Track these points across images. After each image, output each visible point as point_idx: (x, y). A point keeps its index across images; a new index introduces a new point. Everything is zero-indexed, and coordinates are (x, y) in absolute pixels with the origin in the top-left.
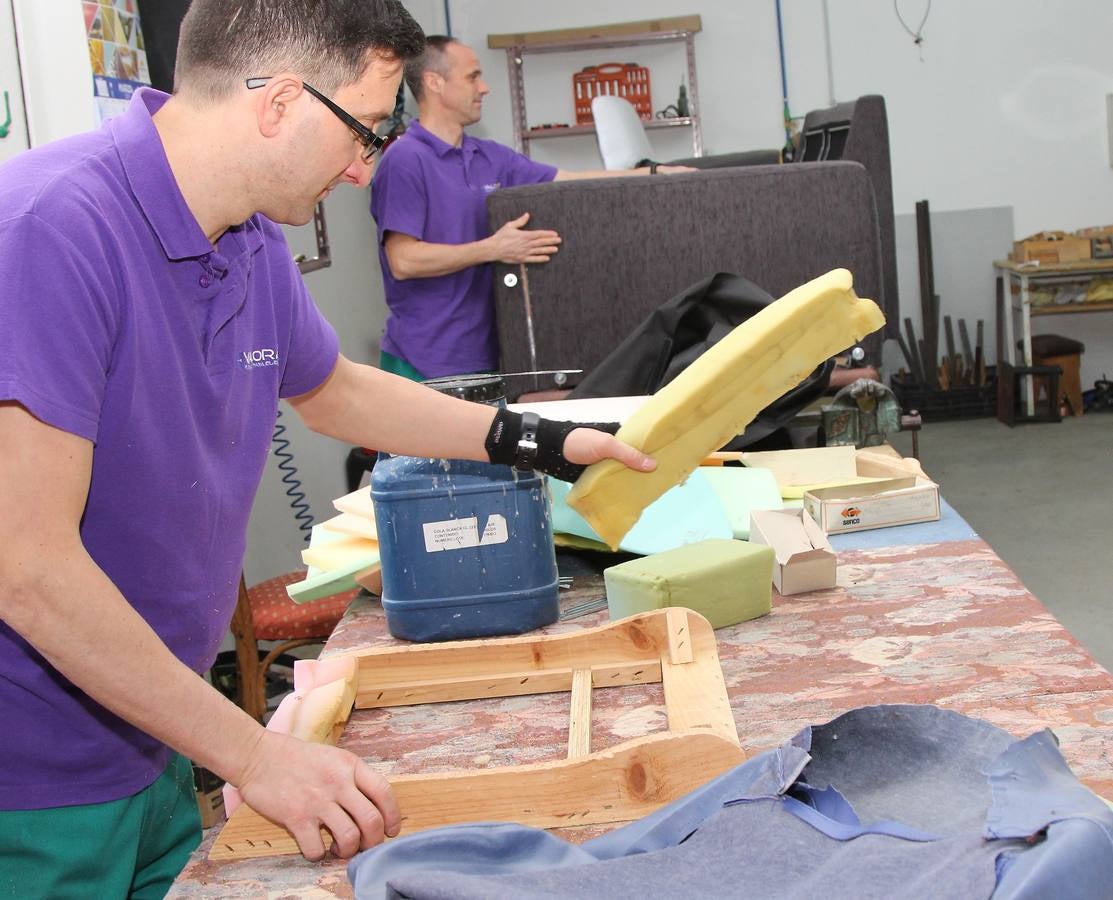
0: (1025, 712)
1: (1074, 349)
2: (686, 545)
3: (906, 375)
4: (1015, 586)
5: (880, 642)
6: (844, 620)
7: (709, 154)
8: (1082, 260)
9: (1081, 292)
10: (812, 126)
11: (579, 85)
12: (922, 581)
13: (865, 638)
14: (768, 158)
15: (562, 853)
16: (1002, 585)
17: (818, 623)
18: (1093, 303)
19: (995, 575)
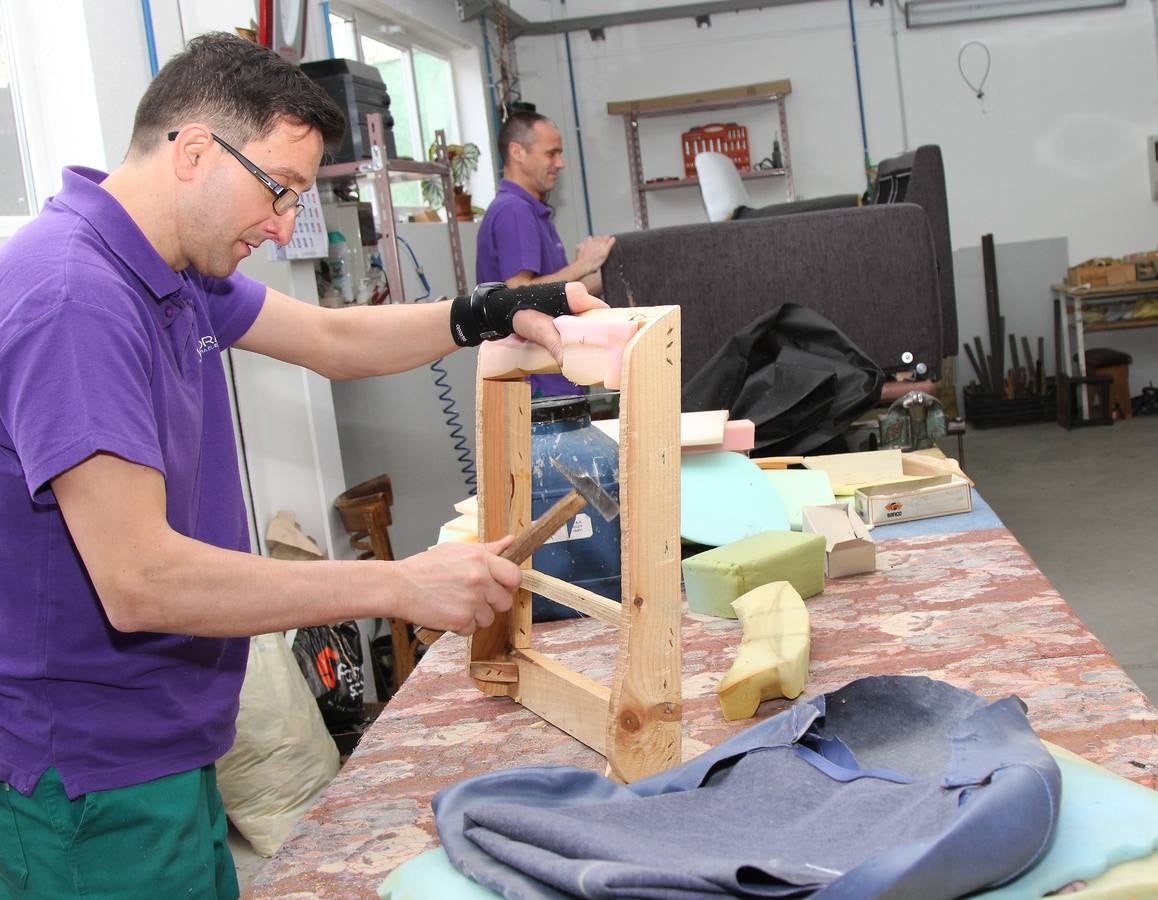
0: (1021, 674)
1: (1123, 360)
2: (746, 537)
3: (976, 387)
4: (1029, 567)
5: (907, 617)
6: (878, 598)
7: (801, 199)
8: (1129, 283)
9: (1129, 310)
10: (885, 172)
11: (687, 144)
12: (950, 564)
13: (894, 613)
14: (850, 201)
15: (611, 790)
16: (1017, 566)
17: (856, 601)
18: (1139, 319)
19: (1012, 558)
